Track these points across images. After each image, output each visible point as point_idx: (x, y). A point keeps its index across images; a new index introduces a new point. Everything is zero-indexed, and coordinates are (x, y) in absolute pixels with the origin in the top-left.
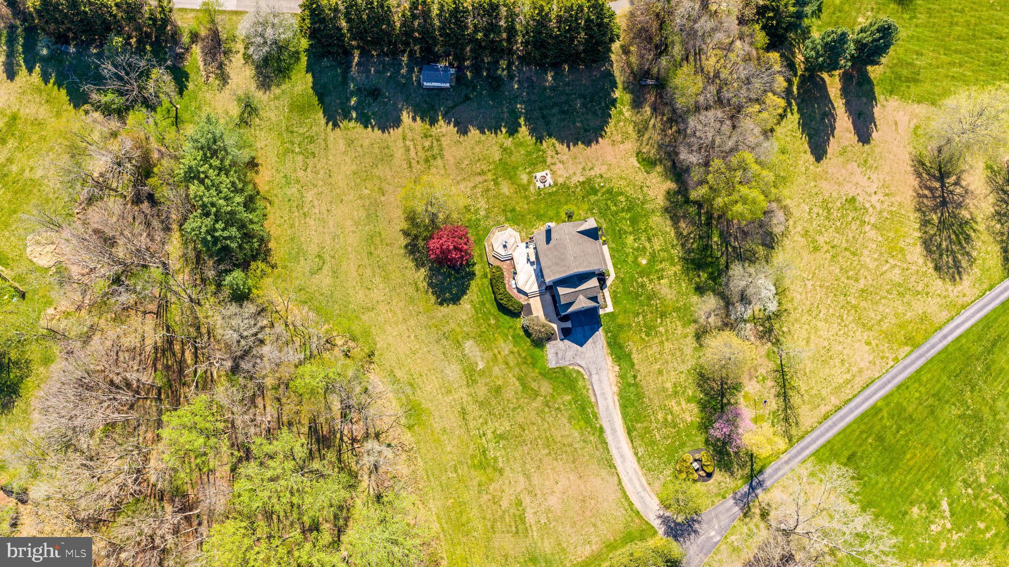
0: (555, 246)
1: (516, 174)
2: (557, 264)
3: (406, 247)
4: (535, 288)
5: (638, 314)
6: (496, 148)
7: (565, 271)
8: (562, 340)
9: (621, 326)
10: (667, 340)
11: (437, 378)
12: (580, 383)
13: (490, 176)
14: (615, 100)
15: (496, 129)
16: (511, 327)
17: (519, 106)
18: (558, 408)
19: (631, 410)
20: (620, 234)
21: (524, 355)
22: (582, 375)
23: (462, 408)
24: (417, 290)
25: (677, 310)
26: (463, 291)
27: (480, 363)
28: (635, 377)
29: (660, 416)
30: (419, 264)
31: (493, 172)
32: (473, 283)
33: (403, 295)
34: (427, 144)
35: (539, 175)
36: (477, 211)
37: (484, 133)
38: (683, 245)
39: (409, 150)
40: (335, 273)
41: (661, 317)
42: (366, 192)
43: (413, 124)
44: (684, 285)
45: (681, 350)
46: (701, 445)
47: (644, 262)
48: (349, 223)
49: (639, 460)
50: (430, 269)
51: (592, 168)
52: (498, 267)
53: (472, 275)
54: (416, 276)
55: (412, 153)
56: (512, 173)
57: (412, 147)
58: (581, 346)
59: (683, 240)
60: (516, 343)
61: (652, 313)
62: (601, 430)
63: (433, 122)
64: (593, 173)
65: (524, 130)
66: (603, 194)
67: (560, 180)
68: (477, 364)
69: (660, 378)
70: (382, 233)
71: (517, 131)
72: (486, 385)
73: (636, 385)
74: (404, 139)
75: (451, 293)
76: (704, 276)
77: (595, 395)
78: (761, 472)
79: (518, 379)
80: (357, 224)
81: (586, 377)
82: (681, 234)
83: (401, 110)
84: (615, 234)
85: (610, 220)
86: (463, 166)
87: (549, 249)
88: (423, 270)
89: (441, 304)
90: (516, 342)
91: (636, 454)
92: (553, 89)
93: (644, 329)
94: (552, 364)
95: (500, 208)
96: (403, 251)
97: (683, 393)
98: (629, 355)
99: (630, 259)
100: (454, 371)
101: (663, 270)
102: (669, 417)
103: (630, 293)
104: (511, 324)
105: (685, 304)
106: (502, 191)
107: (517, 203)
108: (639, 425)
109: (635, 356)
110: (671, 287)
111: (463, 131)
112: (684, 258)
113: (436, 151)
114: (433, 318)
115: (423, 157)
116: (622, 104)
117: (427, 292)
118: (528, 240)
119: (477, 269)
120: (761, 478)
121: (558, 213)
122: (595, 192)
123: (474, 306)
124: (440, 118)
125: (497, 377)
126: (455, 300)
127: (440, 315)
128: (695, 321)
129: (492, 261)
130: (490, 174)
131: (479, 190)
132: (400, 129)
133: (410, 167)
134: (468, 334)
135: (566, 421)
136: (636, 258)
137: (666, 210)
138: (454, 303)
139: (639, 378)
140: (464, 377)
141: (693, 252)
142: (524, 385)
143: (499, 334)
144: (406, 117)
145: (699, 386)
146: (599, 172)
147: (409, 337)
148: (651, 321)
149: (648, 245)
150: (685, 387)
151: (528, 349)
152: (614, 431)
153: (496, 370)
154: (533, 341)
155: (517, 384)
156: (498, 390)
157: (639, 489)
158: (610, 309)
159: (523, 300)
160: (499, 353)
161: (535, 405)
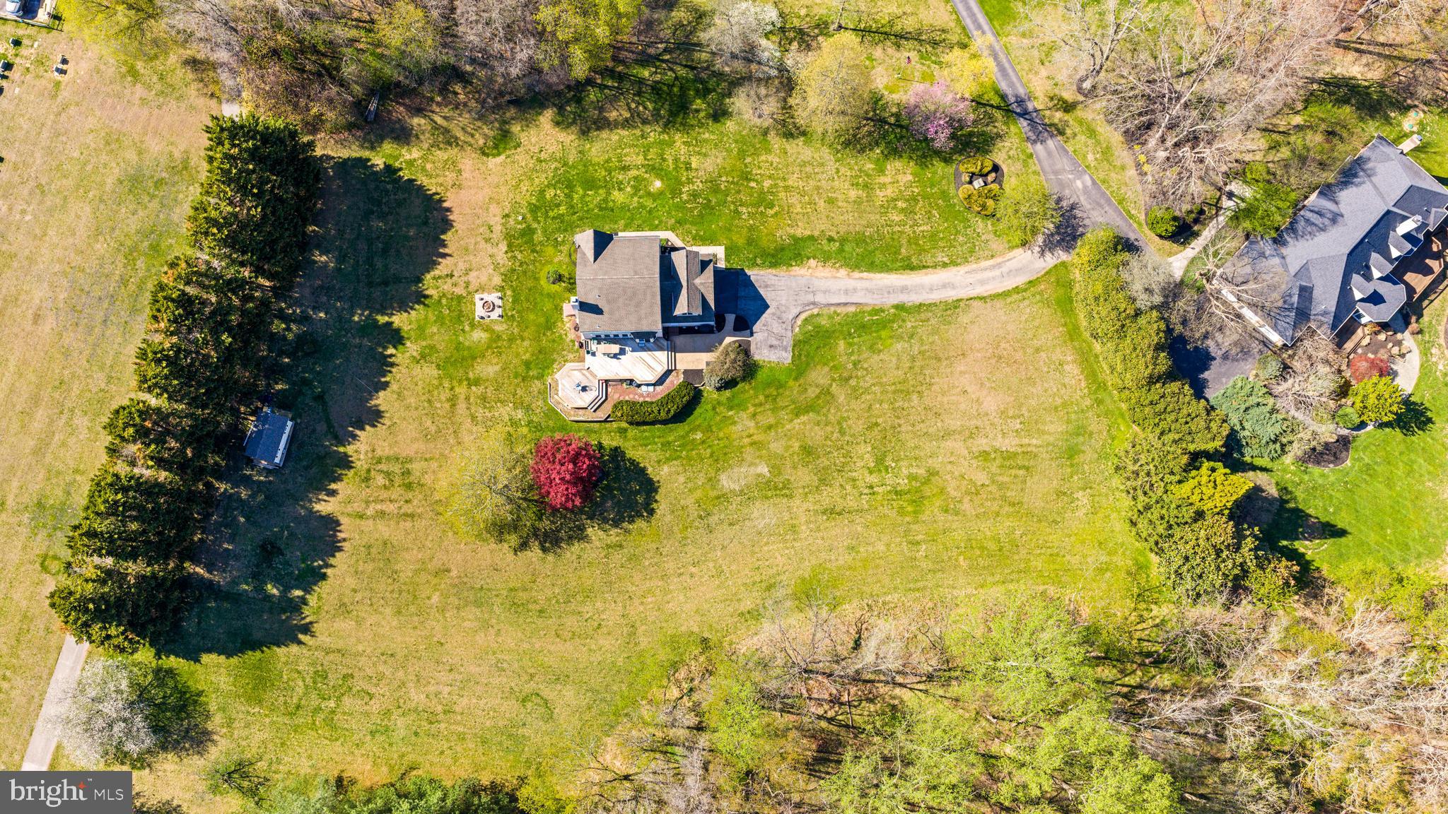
0: (608, 302)
1: (469, 348)
2: (638, 305)
3: (544, 550)
4: (662, 356)
5: (736, 212)
6: (417, 370)
7: (653, 296)
8: (752, 334)
9: (750, 242)
10: (784, 179)
11: (767, 543)
12: (824, 322)
13: (461, 390)
14: (388, 167)
15: (385, 364)
16: (714, 408)
17: (356, 318)
18: (855, 364)
19: (879, 257)
20: (606, 209)
21: (761, 398)
22: (812, 316)
23: (824, 513)
24: (621, 546)
25: (742, 154)
26: (639, 472)
27: (759, 470)
28: (831, 239)
29: (896, 217)
30: (579, 534)
31: (455, 383)
32: (630, 454)
33: (622, 572)
34: (380, 480)
35: (480, 311)
36: (514, 423)
37: (386, 385)
38: (645, 122)
39: (383, 513)
40: (560, 678)
41: (749, 180)
42: (435, 598)
43: (339, 497)
44: (707, 135)
45: (804, 164)
46: (950, 170)
47: (658, 184)
48: (480, 638)
49: (954, 263)
50: (591, 518)
51: (490, 228)
52: (615, 406)
53: (617, 453)
54: (598, 544)
55: (390, 508)
56: (466, 353)
57: (379, 507)
58: (767, 307)
59: (637, 119)
60: (741, 406)
61: (739, 192)
62: (900, 307)
63: (346, 463)
64: (498, 228)
65: (399, 320)
66: (536, 219)
67: (497, 280)
68: (759, 475)
69: (840, 204)
70: (511, 585)
71: (398, 331)
72: (795, 468)
73: (843, 241)
74: (361, 516)
75: (638, 492)
76: (698, 104)
77: (846, 304)
78: (1003, 97)
79: (797, 415)
80: (486, 625)
81: (815, 311)
82: (626, 120)
83: (311, 511)
84: (604, 217)
85: (581, 219)
86: (433, 429)
87: (611, 313)
88: (590, 531)
89: (652, 512)
90: (739, 405)
91: (945, 265)
92: (341, 259)
93: (762, 209)
94: (786, 357)
95: (517, 385)
96: (551, 558)
97: (868, 175)
98: (797, 240)
99: (649, 203)
100: (763, 514)
101: (676, 160)
102: (900, 204)
103: (701, 216)
104: (709, 407)
105: (736, 142)
106: (492, 375)
107: (518, 355)
108: (903, 250)
109: (799, 232)
110: (705, 155)
111: (375, 416)
112: (666, 125)
113: (396, 468)
114: (671, 531)
115: (401, 491)
116: (396, 158)
117: (627, 531)
118: (583, 351)
119: (609, 441)
120: (1012, 100)
121: (549, 295)
122: (528, 232)
123: (668, 460)
124: (341, 449)
125: (787, 448)
126: (650, 487)
127: (668, 518)
128: (765, 133)
129: (601, 415)
130: (457, 390)
131: (480, 413)
132: (343, 520)
133: (412, 516)
134: (710, 480)
135: (876, 357)
136: (649, 194)
137: (584, 133)
138: (656, 491)
139: (833, 234)
140: (777, 500)
141: (659, 110)
142: (809, 408)
143: (720, 430)
144: (324, 506)
145: (862, 151)
146: (498, 219)
147: (692, 576)
148: (751, 196)
149: (634, 173)
150: (860, 170)
151: (754, 388)
152: (904, 289)
153: (776, 447)
154: (744, 379)
155: (804, 418)
156: (807, 451)
157: (997, 272)
158: (720, 251)
159: (675, 380)
160: (750, 436)
161: (841, 399)
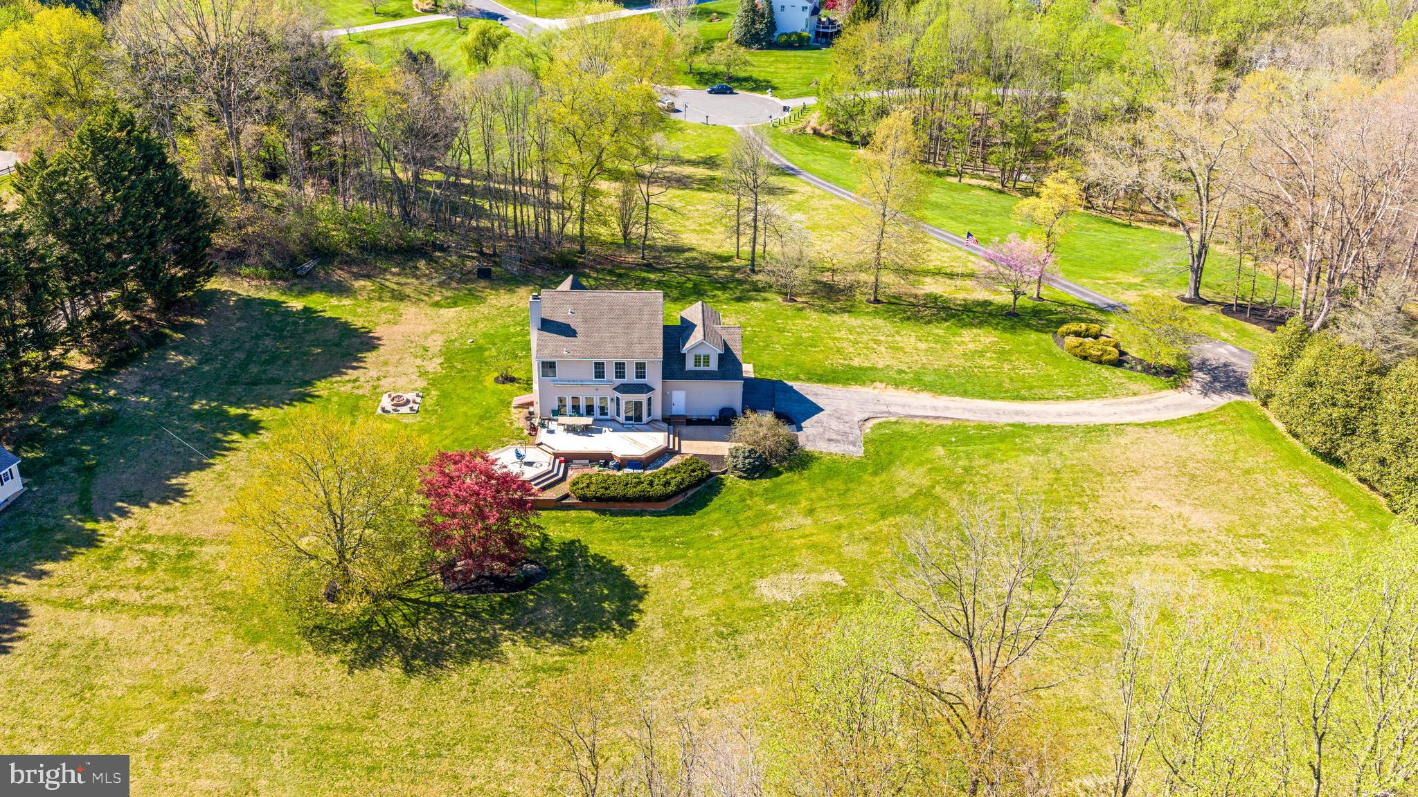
0: (585, 321)
2: (629, 326)
3: (409, 670)
4: (660, 435)
7: (653, 315)
8: (801, 429)
9: (789, 364)
10: (829, 334)
12: (907, 429)
14: (307, 309)
15: (219, 447)
16: (743, 501)
17: (195, 407)
18: (966, 470)
19: (973, 388)
21: (821, 492)
22: (888, 422)
24: (562, 670)
25: (771, 318)
26: (610, 572)
27: (826, 577)
28: (901, 372)
29: (987, 362)
30: (486, 649)
32: (594, 549)
34: (134, 562)
35: (385, 405)
39: (114, 603)
41: (782, 331)
43: (48, 580)
44: (728, 307)
45: (853, 327)
46: (1047, 336)
49: (1082, 398)
50: (512, 627)
51: (425, 348)
52: (577, 486)
53: (573, 547)
54: (518, 665)
55: (132, 597)
57: (111, 595)
58: (820, 410)
62: (1018, 426)
63: (87, 541)
64: (436, 349)
65: (262, 413)
67: (421, 383)
68: (827, 584)
69: (907, 350)
70: (323, 720)
71: (255, 422)
72: (890, 578)
73: (919, 374)
74: (71, 605)
75: (606, 598)
76: (717, 293)
77: (936, 418)
78: (1091, 303)
81: (892, 419)
87: (588, 334)
88: (505, 646)
89: (631, 625)
90: (784, 499)
92: (205, 360)
93: (802, 347)
94: (856, 451)
96: (416, 682)
97: (939, 336)
98: (853, 368)
102: (989, 355)
104: (735, 498)
105: (763, 312)
108: (1006, 385)
109: (857, 364)
111: (173, 494)
113: (171, 550)
114: (663, 651)
115: (164, 576)
116: (321, 304)
117: (578, 650)
119: (560, 537)
120: (1103, 305)
122: (478, 350)
123: (662, 558)
124: (89, 525)
125: (872, 554)
126: (629, 593)
127: (659, 633)
129: (554, 495)
132: (37, 610)
133: (168, 609)
134: (738, 586)
138: (639, 597)
139: (904, 368)
142: (901, 509)
143: (754, 526)
144: (14, 591)
145: (927, 323)
146: (439, 343)
148: (786, 340)
150: (928, 333)
151: (808, 480)
152: (1020, 413)
153: (852, 551)
154: (790, 469)
155: (895, 520)
157: (1147, 406)
159: (681, 463)
160: (806, 536)
161: (954, 503)
